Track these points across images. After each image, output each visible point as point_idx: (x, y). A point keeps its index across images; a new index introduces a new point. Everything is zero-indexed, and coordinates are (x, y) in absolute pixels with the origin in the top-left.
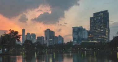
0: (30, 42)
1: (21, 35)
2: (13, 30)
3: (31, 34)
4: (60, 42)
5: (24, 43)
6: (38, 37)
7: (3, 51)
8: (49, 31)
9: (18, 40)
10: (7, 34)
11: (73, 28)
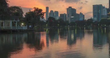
0: (53, 19)
1: (45, 13)
2: (37, 8)
3: (54, 12)
4: (81, 19)
5: (47, 20)
6: (61, 15)
7: (28, 27)
8: (70, 8)
9: (42, 17)
10: (32, 12)
11: (93, 6)
